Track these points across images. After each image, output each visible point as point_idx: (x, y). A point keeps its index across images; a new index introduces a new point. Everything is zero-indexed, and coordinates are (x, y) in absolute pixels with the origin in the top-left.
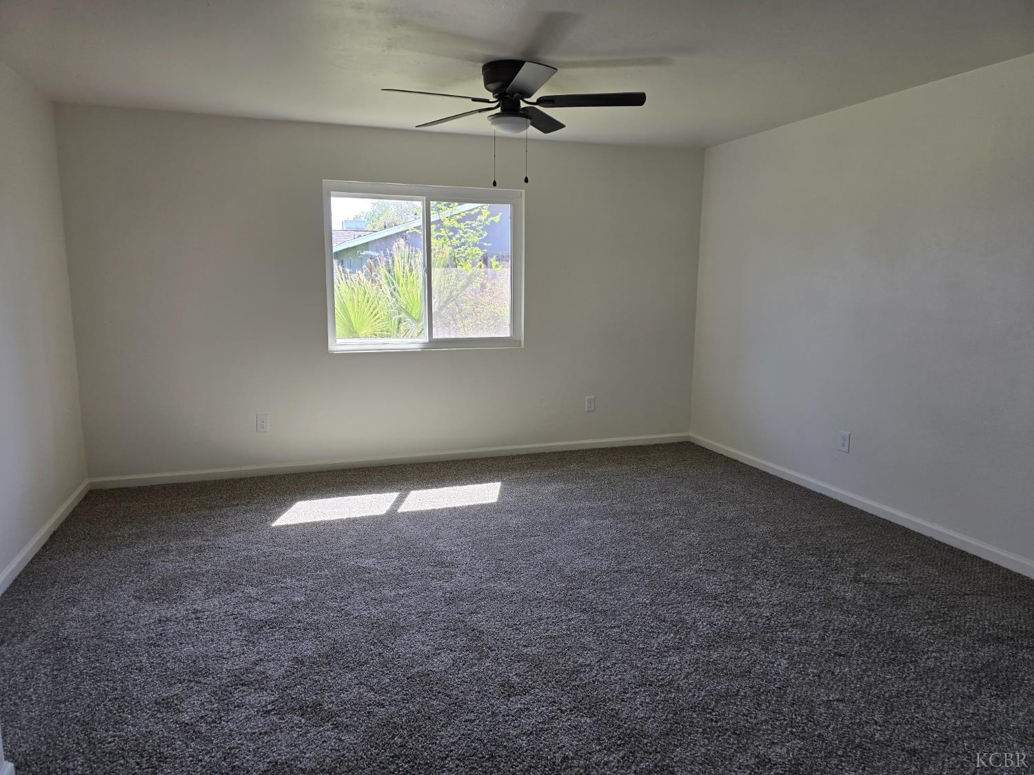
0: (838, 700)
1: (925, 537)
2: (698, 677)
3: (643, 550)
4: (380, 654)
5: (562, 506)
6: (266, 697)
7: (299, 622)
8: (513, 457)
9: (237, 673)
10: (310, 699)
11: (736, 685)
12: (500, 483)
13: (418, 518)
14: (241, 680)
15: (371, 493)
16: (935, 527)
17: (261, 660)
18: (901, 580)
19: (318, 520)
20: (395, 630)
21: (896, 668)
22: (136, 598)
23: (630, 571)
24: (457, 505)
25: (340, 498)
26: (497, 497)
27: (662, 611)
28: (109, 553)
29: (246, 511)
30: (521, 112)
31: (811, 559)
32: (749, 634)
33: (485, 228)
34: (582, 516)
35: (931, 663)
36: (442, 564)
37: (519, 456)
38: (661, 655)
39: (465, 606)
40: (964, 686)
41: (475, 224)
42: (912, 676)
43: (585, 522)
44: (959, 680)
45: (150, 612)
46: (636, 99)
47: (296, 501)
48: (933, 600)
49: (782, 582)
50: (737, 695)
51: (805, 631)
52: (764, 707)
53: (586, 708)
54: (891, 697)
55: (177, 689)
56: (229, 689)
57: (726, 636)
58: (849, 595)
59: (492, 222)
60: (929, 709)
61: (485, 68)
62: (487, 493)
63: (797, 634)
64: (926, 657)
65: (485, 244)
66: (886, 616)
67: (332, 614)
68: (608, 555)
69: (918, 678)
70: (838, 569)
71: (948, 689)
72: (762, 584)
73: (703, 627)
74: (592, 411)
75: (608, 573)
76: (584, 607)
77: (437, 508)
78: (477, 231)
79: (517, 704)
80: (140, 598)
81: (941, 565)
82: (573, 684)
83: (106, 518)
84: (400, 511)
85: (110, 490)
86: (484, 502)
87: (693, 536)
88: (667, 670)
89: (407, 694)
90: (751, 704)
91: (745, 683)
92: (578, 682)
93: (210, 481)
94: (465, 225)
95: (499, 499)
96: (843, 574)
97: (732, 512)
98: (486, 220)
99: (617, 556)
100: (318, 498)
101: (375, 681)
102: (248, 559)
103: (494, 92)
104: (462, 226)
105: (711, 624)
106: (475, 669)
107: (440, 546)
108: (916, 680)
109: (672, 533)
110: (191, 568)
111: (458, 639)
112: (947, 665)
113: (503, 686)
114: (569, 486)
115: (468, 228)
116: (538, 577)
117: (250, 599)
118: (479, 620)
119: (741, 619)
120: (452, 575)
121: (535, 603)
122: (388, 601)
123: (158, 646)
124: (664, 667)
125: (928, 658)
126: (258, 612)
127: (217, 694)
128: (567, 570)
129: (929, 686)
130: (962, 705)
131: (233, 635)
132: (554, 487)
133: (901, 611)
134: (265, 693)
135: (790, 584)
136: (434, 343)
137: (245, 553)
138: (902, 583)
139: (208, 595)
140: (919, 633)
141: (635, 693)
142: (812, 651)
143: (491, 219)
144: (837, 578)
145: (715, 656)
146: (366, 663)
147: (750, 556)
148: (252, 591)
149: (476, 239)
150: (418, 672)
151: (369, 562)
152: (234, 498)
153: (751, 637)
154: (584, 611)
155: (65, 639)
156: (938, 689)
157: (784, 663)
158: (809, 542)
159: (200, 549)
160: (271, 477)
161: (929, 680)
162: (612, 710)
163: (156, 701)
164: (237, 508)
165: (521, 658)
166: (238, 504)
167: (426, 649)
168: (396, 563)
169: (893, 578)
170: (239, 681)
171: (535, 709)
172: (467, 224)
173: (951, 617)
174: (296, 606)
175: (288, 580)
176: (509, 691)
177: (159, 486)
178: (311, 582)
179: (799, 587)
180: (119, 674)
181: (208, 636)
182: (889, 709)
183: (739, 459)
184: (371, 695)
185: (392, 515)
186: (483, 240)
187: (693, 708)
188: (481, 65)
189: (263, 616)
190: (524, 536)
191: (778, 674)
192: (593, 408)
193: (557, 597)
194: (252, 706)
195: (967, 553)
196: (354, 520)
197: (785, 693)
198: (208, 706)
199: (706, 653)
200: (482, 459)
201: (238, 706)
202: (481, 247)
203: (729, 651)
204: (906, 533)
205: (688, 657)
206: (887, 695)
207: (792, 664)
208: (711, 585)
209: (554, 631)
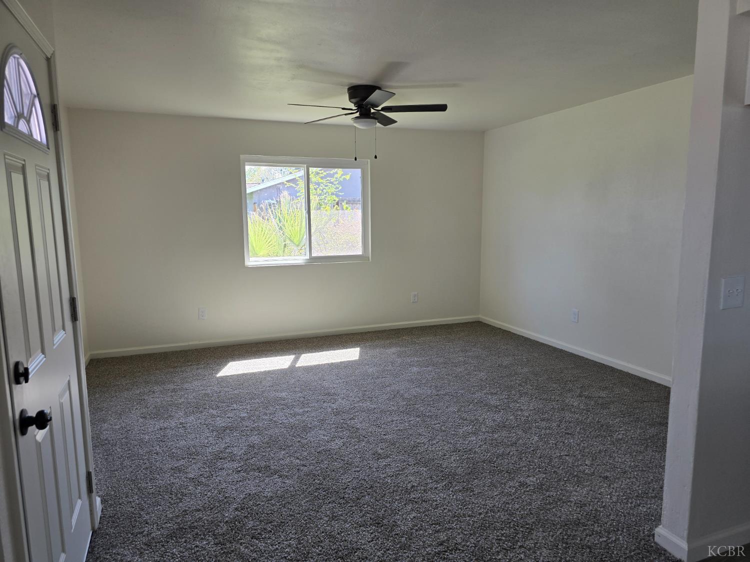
0: (566, 455)
1: (624, 372)
2: (486, 447)
3: (452, 384)
4: (299, 441)
5: (399, 360)
6: (236, 465)
7: (247, 427)
8: (366, 333)
9: (216, 453)
10: (263, 464)
11: (508, 450)
12: (359, 349)
13: (308, 369)
14: (219, 457)
15: (276, 356)
16: (630, 366)
17: (228, 446)
18: (607, 395)
19: (245, 372)
20: (306, 429)
21: (600, 439)
22: (142, 417)
23: (445, 395)
24: (333, 362)
25: (257, 359)
26: (358, 356)
27: (465, 415)
28: (117, 394)
29: (198, 369)
30: (372, 115)
31: (554, 385)
32: (516, 425)
33: (340, 183)
34: (413, 365)
35: (620, 436)
36: (329, 394)
37: (369, 332)
38: (465, 437)
39: (345, 416)
40: (638, 447)
41: (333, 180)
42: (609, 442)
43: (415, 369)
44: (636, 444)
45: (154, 425)
46: (442, 108)
47: (229, 362)
48: (625, 405)
49: (536, 398)
50: (508, 454)
51: (549, 423)
52: (524, 459)
53: (422, 463)
54: (596, 453)
55: (181, 462)
56: (213, 461)
57: (503, 426)
58: (575, 404)
59: (345, 179)
60: (617, 458)
61: (349, 89)
62: (352, 354)
63: (543, 424)
64: (617, 433)
65: (340, 194)
66: (597, 414)
67: (266, 422)
68: (431, 387)
69: (613, 443)
70: (570, 391)
71: (628, 449)
72: (524, 400)
73: (489, 423)
74: (416, 302)
75: (431, 397)
76: (418, 414)
77: (321, 363)
78: (335, 185)
79: (383, 463)
80: (145, 418)
81: (632, 387)
82: (415, 452)
83: (108, 375)
84: (297, 366)
85: (104, 358)
86: (350, 360)
87: (482, 375)
88: (468, 444)
89: (318, 460)
90: (517, 459)
91: (514, 449)
92: (417, 451)
93: (170, 352)
94: (326, 181)
95: (360, 357)
96: (573, 393)
97: (506, 361)
98: (341, 177)
99: (436, 387)
100: (242, 360)
101: (299, 454)
102: (207, 395)
103: (355, 104)
104: (324, 181)
105: (494, 421)
106: (356, 447)
107: (325, 384)
108: (610, 445)
109: (469, 374)
110: (172, 401)
111: (345, 433)
112: (629, 437)
113: (374, 454)
114: (403, 349)
115: (329, 183)
116: (389, 399)
117: (213, 416)
118: (357, 423)
119: (511, 418)
120: (336, 400)
121: (388, 413)
122: (298, 414)
123: (164, 441)
124: (467, 442)
125: (619, 434)
126: (220, 422)
127: (207, 464)
128: (406, 395)
129: (618, 447)
130: (636, 456)
131: (208, 435)
132: (393, 350)
133: (605, 412)
134: (235, 463)
135: (541, 399)
136: (313, 259)
137: (204, 392)
138: (607, 397)
139: (186, 415)
140: (615, 422)
141: (450, 455)
142: (552, 432)
143: (344, 177)
144: (569, 395)
145: (496, 436)
146: (292, 445)
147: (517, 385)
148: (214, 412)
149: (333, 190)
150: (323, 449)
151: (284, 394)
152: (188, 362)
153: (517, 426)
154: (418, 416)
155: (106, 440)
156: (623, 449)
157: (536, 438)
158: (553, 377)
159: (174, 390)
160: (209, 349)
161: (618, 445)
162: (438, 464)
163: (171, 468)
164: (192, 367)
165: (382, 441)
166: (191, 365)
167: (326, 438)
168: (300, 394)
169: (603, 394)
170: (218, 457)
171: (393, 465)
172: (328, 180)
173: (635, 413)
174: (243, 419)
175: (235, 405)
176: (378, 457)
177: (136, 356)
178: (249, 406)
179: (546, 401)
180: (145, 456)
181: (193, 436)
182: (594, 459)
183: (511, 331)
184: (298, 461)
185: (292, 369)
186: (339, 191)
187: (484, 462)
188: (347, 87)
189: (223, 425)
190: (378, 378)
191: (532, 444)
192: (416, 300)
193: (401, 409)
194: (229, 469)
195: (648, 380)
196: (269, 372)
197: (536, 453)
198: (203, 470)
199: (491, 435)
200: (345, 335)
201: (221, 469)
202: (337, 196)
203: (504, 433)
204: (612, 370)
205: (480, 437)
206: (594, 452)
207: (541, 439)
208: (493, 401)
209: (401, 427)
